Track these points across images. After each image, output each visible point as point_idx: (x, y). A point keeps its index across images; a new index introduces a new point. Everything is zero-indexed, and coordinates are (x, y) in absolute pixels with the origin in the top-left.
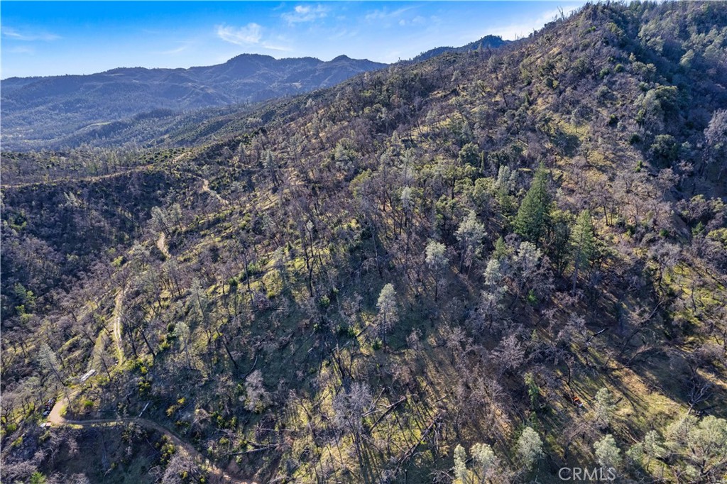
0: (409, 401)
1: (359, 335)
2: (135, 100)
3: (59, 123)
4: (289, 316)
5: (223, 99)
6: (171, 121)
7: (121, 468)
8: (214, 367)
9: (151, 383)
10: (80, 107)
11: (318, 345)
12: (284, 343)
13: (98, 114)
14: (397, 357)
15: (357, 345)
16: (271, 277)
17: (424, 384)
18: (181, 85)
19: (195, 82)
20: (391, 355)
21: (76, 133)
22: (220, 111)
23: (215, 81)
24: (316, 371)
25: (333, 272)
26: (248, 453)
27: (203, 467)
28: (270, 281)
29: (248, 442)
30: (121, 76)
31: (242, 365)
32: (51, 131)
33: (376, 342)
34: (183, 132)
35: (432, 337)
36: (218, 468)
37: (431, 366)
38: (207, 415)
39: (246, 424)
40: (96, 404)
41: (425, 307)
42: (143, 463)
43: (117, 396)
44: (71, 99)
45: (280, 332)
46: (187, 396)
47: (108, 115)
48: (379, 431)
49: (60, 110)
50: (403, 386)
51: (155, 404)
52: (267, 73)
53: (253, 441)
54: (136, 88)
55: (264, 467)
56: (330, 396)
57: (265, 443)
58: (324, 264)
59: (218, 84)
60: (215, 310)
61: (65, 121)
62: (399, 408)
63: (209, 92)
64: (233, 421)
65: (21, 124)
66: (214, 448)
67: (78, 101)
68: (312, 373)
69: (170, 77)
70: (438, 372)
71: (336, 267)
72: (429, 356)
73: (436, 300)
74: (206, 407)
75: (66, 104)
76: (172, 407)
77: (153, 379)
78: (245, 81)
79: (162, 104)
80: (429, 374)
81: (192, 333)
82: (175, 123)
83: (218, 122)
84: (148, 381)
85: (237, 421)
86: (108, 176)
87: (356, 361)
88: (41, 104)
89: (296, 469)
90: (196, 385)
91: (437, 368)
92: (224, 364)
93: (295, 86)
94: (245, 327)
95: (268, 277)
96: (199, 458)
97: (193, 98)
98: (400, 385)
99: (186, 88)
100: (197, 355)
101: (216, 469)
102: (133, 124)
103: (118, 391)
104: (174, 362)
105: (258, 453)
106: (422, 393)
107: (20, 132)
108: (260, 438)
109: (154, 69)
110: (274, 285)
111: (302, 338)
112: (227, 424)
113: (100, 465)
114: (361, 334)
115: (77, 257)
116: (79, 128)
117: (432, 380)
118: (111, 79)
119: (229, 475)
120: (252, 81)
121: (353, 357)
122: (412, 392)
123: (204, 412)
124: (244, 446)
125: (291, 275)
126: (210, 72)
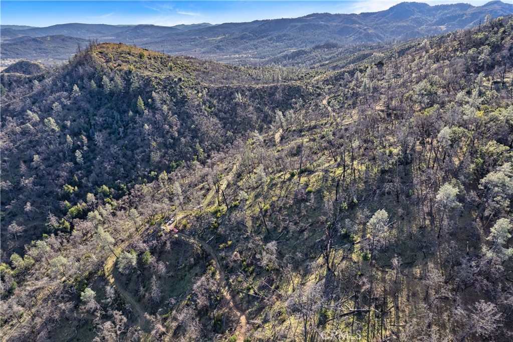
0: (371, 313)
1: (357, 243)
2: (318, 36)
3: (271, 49)
4: (315, 210)
5: (379, 37)
6: (335, 52)
7: (187, 269)
8: (256, 228)
9: (219, 224)
10: (285, 39)
11: (324, 239)
12: (303, 228)
13: (294, 44)
14: (380, 273)
15: (351, 250)
16: (316, 177)
17: (390, 305)
18: (351, 26)
19: (361, 24)
20: (374, 269)
21: (279, 55)
22: (371, 46)
23: (376, 24)
24: (315, 257)
25: (361, 186)
26: (249, 295)
27: (222, 290)
28: (314, 179)
29: (252, 287)
30: (313, 19)
31: (272, 233)
32: (265, 54)
33: (366, 254)
34: (339, 60)
35: (419, 268)
36: (230, 295)
37: (405, 293)
38: (239, 258)
39: (258, 274)
40: (189, 226)
41: (425, 240)
42: (197, 272)
43: (200, 225)
44: (281, 34)
45: (304, 219)
46: (234, 241)
47: (300, 45)
48: (333, 325)
49: (274, 40)
50: (373, 299)
51: (216, 239)
52: (419, 18)
53: (256, 288)
54: (321, 27)
55: (253, 309)
56: (314, 280)
57: (261, 293)
58: (357, 177)
59: (377, 26)
60: (274, 189)
61: (274, 48)
62: (359, 315)
63: (370, 32)
64: (251, 269)
65: (252, 49)
66: (233, 282)
67: (285, 35)
68: (312, 258)
69: (345, 20)
70: (408, 301)
71: (365, 182)
72: (408, 283)
73: (438, 237)
74: (241, 253)
75: (277, 37)
76: (223, 244)
77: (221, 223)
78: (399, 24)
79: (335, 39)
80: (400, 299)
81: (255, 200)
82: (337, 53)
83: (364, 55)
84: (218, 223)
85: (253, 270)
86: (267, 85)
87: (344, 262)
88: (265, 36)
89: (268, 322)
90: (241, 236)
91: (409, 296)
92: (262, 228)
93: (440, 28)
94: (285, 208)
95: (315, 176)
96: (224, 283)
97: (357, 36)
98: (370, 296)
99: (354, 28)
100: (251, 216)
101: (228, 295)
102: (310, 52)
103: (202, 223)
104: (237, 215)
105: (255, 298)
106: (385, 312)
107: (250, 53)
108: (261, 288)
109: (336, 14)
110: (315, 184)
111: (316, 229)
112: (246, 269)
113: (178, 262)
114: (359, 242)
115: (232, 134)
116: (281, 53)
117: (400, 305)
118: (307, 21)
119: (233, 303)
120: (405, 24)
121: (343, 258)
122: (376, 307)
123: (239, 255)
124: (249, 289)
125: (330, 179)
126: (374, 17)
